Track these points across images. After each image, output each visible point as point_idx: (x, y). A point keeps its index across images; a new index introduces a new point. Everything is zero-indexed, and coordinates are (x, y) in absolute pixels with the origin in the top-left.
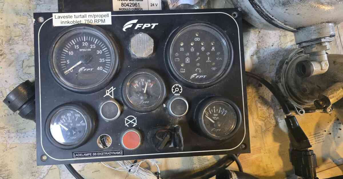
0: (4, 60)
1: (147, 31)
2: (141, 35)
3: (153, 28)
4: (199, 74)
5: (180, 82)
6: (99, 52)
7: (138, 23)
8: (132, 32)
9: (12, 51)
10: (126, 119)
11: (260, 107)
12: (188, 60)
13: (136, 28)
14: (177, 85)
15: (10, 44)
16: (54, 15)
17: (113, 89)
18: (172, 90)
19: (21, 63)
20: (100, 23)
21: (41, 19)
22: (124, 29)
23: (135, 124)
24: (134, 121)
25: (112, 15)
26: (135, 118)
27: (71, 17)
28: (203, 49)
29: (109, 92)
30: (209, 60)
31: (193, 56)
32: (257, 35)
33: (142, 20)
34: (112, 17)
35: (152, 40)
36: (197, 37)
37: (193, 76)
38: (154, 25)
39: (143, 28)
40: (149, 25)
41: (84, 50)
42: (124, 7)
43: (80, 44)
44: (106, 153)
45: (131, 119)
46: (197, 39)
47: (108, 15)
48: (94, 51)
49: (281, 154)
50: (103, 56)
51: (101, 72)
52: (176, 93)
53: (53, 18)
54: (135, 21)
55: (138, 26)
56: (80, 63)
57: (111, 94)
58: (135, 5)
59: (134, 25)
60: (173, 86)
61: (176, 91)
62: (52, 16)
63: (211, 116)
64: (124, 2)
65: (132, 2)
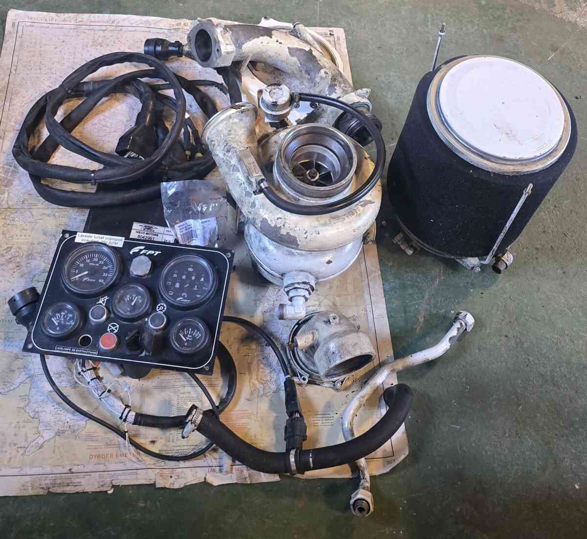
0: (18, 271)
1: (150, 256)
2: (142, 257)
3: (155, 255)
4: (184, 298)
5: (166, 302)
6: (105, 268)
7: (144, 249)
8: (137, 254)
9: (29, 265)
10: (110, 325)
11: (262, 369)
12: (177, 285)
13: (141, 253)
14: (162, 304)
15: (29, 259)
16: (78, 233)
17: (106, 298)
18: (157, 307)
19: (32, 276)
20: (113, 245)
21: (67, 235)
22: (131, 253)
23: (116, 331)
24: (116, 328)
25: (126, 240)
26: (118, 326)
27: (91, 237)
28: (193, 278)
29: (102, 301)
30: (196, 288)
31: (182, 283)
33: (148, 248)
34: (124, 242)
35: (150, 262)
36: (190, 267)
37: (179, 299)
38: (157, 253)
39: (147, 254)
40: (153, 252)
41: (93, 264)
43: (91, 259)
44: (83, 351)
45: (114, 326)
46: (190, 269)
47: (121, 240)
48: (101, 266)
50: (107, 271)
51: (101, 284)
52: (160, 310)
53: (77, 236)
54: (142, 247)
55: (143, 252)
56: (86, 273)
57: (103, 302)
58: (150, 238)
59: (141, 250)
60: (159, 305)
61: (160, 309)
62: (76, 234)
63: (185, 336)
64: (140, 234)
65: (148, 236)
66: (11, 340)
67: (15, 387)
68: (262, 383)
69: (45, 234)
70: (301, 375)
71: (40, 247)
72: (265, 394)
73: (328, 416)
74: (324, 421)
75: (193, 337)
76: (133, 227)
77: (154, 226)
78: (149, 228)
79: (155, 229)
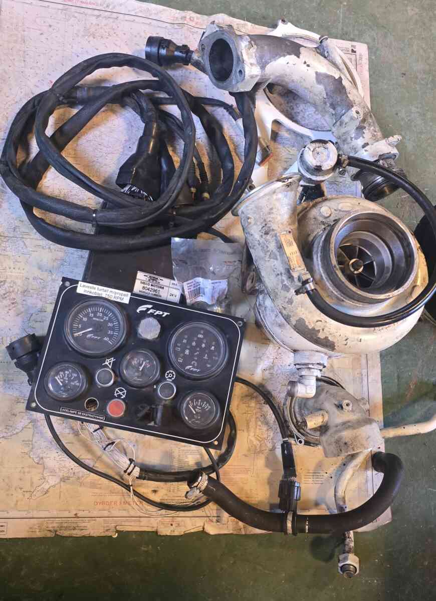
0: (14, 309)
1: (158, 317)
2: (151, 319)
3: (164, 316)
4: (194, 367)
5: (175, 369)
6: (110, 325)
7: (152, 308)
8: (144, 314)
9: (24, 303)
10: (117, 390)
11: (260, 426)
12: (187, 352)
13: (149, 312)
14: (171, 371)
15: (25, 296)
16: (80, 282)
17: (113, 360)
18: (166, 374)
19: (29, 316)
20: (119, 300)
21: (67, 284)
22: (138, 311)
23: (124, 397)
24: (124, 394)
25: (131, 295)
26: (125, 391)
27: (94, 288)
28: (203, 345)
29: (109, 362)
30: (206, 357)
31: (192, 350)
32: (275, 351)
33: (156, 307)
34: (130, 298)
35: (160, 326)
36: (201, 334)
37: (188, 367)
38: (166, 314)
39: (155, 314)
40: (161, 313)
41: (97, 320)
42: (144, 290)
43: (95, 313)
44: (90, 415)
45: (121, 390)
46: (200, 336)
47: (127, 295)
48: (106, 322)
49: (270, 482)
50: (113, 329)
51: (106, 342)
52: (169, 378)
53: (79, 285)
54: (150, 306)
55: (151, 311)
56: (90, 329)
57: (110, 364)
58: (155, 291)
59: (148, 309)
60: (168, 372)
61: (169, 376)
62: (78, 283)
63: (194, 408)
64: (145, 286)
65: (153, 288)
66: (11, 382)
67: (17, 431)
68: (259, 440)
69: (40, 268)
70: (298, 438)
71: (36, 283)
72: (261, 452)
73: (318, 474)
74: (315, 480)
75: (203, 409)
76: (137, 277)
77: (159, 278)
78: (154, 279)
79: (160, 281)
